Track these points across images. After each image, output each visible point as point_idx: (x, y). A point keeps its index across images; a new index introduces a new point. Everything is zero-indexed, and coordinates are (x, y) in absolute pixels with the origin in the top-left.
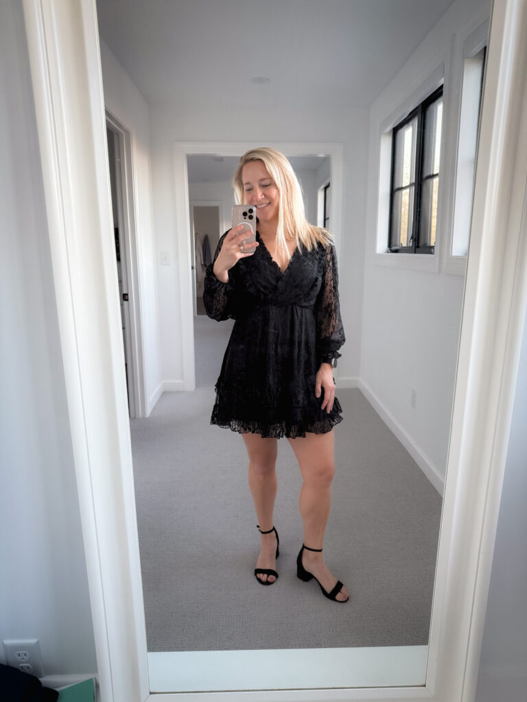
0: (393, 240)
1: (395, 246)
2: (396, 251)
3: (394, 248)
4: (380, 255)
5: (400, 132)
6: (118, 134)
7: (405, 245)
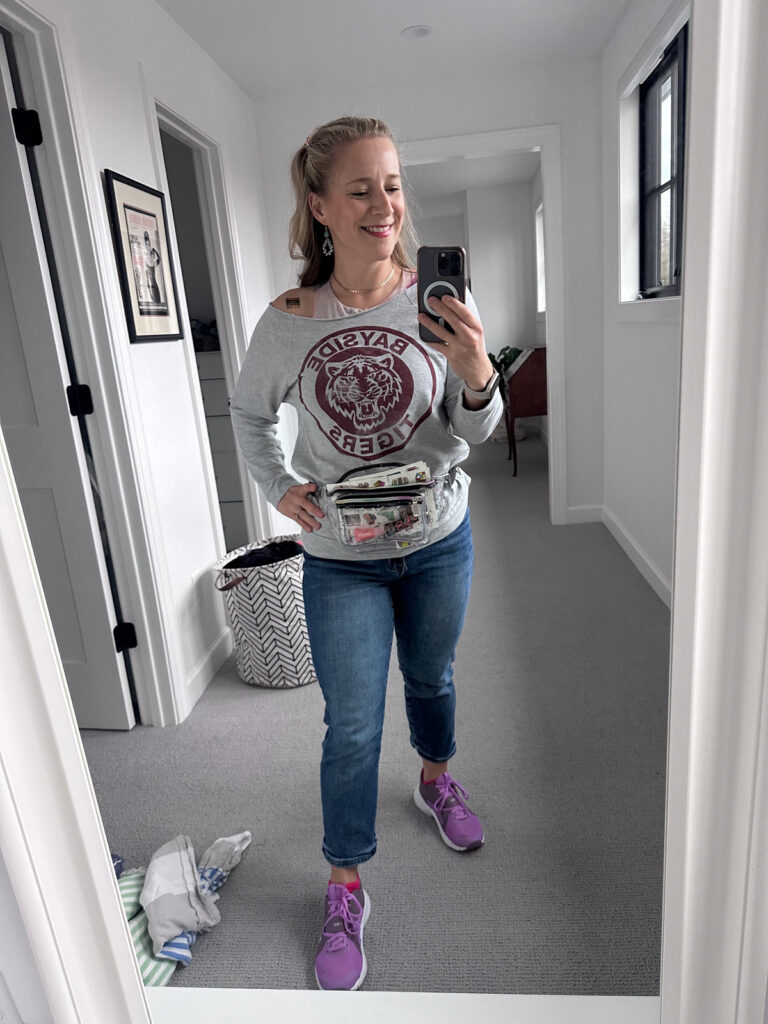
0: (648, 278)
1: (653, 286)
2: (653, 295)
3: (650, 291)
4: (628, 305)
5: (653, 91)
6: (200, 150)
7: (668, 284)
